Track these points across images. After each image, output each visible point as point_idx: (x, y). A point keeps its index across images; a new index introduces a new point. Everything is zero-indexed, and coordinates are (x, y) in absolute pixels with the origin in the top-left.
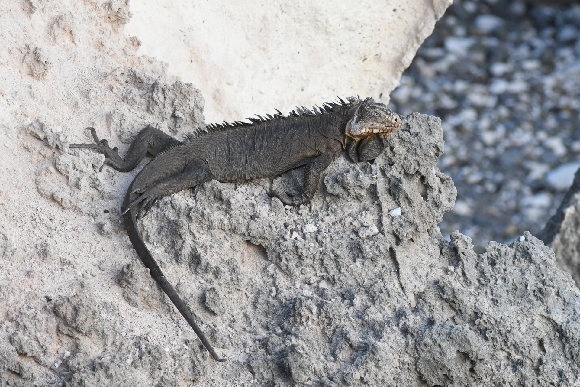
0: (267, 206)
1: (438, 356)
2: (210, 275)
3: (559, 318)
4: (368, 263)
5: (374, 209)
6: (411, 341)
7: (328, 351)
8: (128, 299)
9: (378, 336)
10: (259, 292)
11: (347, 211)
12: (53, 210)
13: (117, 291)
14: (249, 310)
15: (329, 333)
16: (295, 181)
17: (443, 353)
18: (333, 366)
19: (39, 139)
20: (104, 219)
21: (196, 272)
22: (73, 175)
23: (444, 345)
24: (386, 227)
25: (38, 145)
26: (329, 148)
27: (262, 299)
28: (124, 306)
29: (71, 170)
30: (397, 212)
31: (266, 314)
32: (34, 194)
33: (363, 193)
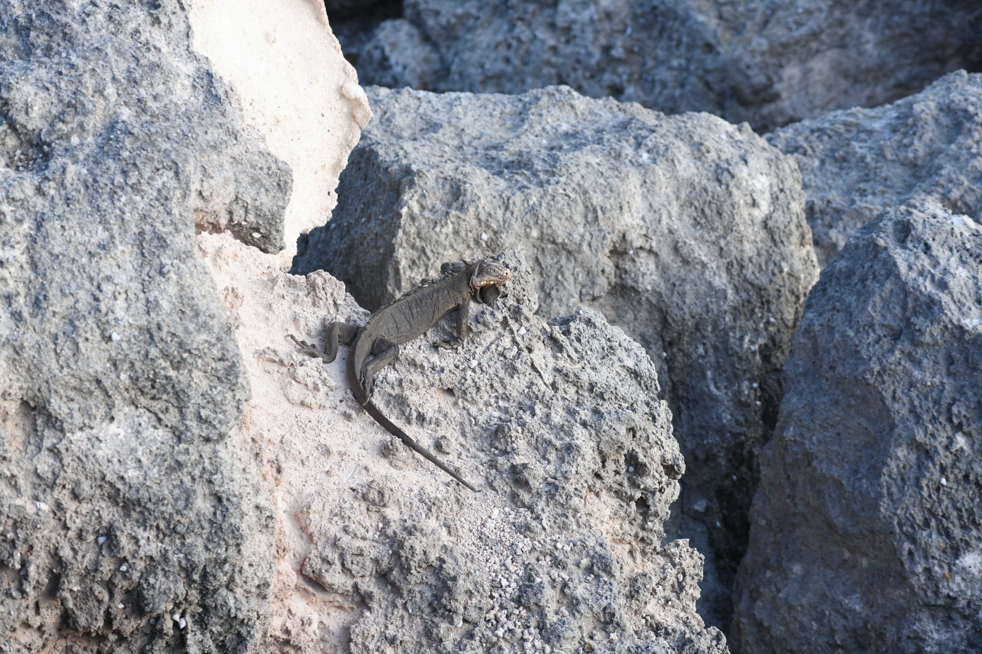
0: (436, 356)
1: (614, 437)
2: (433, 426)
3: (630, 363)
4: (521, 376)
5: (507, 334)
6: (593, 432)
7: (538, 457)
8: (396, 467)
9: (570, 434)
10: (462, 424)
11: (489, 340)
12: (305, 413)
13: (384, 462)
14: (461, 439)
15: (534, 442)
16: (444, 330)
17: (617, 433)
18: (551, 468)
19: (274, 361)
20: (343, 407)
21: (423, 426)
22: (310, 382)
23: (617, 427)
24: (522, 345)
25: (275, 367)
26: (464, 300)
27: (468, 429)
28: (394, 472)
29: (308, 379)
30: (523, 331)
31: (475, 439)
32: (287, 405)
33: (498, 325)
